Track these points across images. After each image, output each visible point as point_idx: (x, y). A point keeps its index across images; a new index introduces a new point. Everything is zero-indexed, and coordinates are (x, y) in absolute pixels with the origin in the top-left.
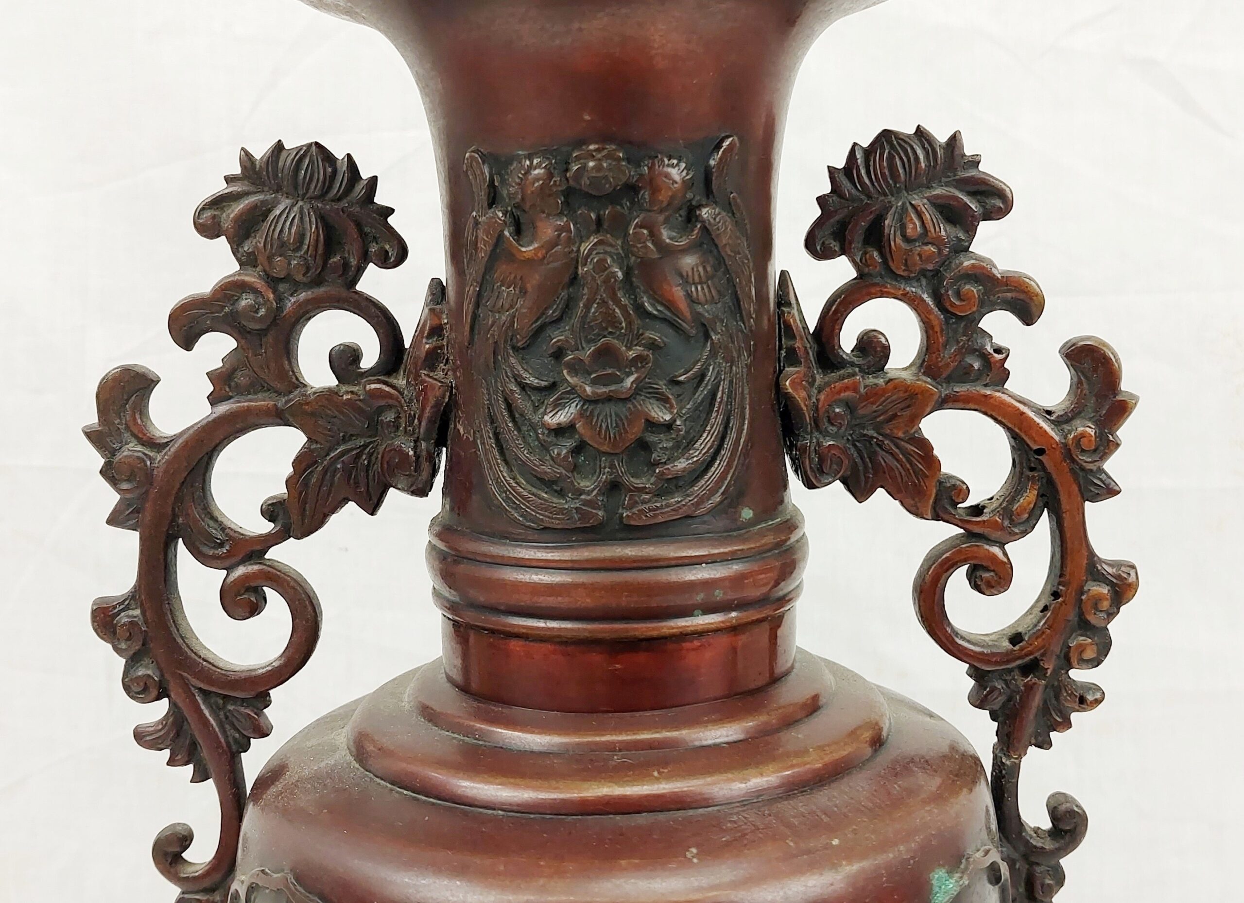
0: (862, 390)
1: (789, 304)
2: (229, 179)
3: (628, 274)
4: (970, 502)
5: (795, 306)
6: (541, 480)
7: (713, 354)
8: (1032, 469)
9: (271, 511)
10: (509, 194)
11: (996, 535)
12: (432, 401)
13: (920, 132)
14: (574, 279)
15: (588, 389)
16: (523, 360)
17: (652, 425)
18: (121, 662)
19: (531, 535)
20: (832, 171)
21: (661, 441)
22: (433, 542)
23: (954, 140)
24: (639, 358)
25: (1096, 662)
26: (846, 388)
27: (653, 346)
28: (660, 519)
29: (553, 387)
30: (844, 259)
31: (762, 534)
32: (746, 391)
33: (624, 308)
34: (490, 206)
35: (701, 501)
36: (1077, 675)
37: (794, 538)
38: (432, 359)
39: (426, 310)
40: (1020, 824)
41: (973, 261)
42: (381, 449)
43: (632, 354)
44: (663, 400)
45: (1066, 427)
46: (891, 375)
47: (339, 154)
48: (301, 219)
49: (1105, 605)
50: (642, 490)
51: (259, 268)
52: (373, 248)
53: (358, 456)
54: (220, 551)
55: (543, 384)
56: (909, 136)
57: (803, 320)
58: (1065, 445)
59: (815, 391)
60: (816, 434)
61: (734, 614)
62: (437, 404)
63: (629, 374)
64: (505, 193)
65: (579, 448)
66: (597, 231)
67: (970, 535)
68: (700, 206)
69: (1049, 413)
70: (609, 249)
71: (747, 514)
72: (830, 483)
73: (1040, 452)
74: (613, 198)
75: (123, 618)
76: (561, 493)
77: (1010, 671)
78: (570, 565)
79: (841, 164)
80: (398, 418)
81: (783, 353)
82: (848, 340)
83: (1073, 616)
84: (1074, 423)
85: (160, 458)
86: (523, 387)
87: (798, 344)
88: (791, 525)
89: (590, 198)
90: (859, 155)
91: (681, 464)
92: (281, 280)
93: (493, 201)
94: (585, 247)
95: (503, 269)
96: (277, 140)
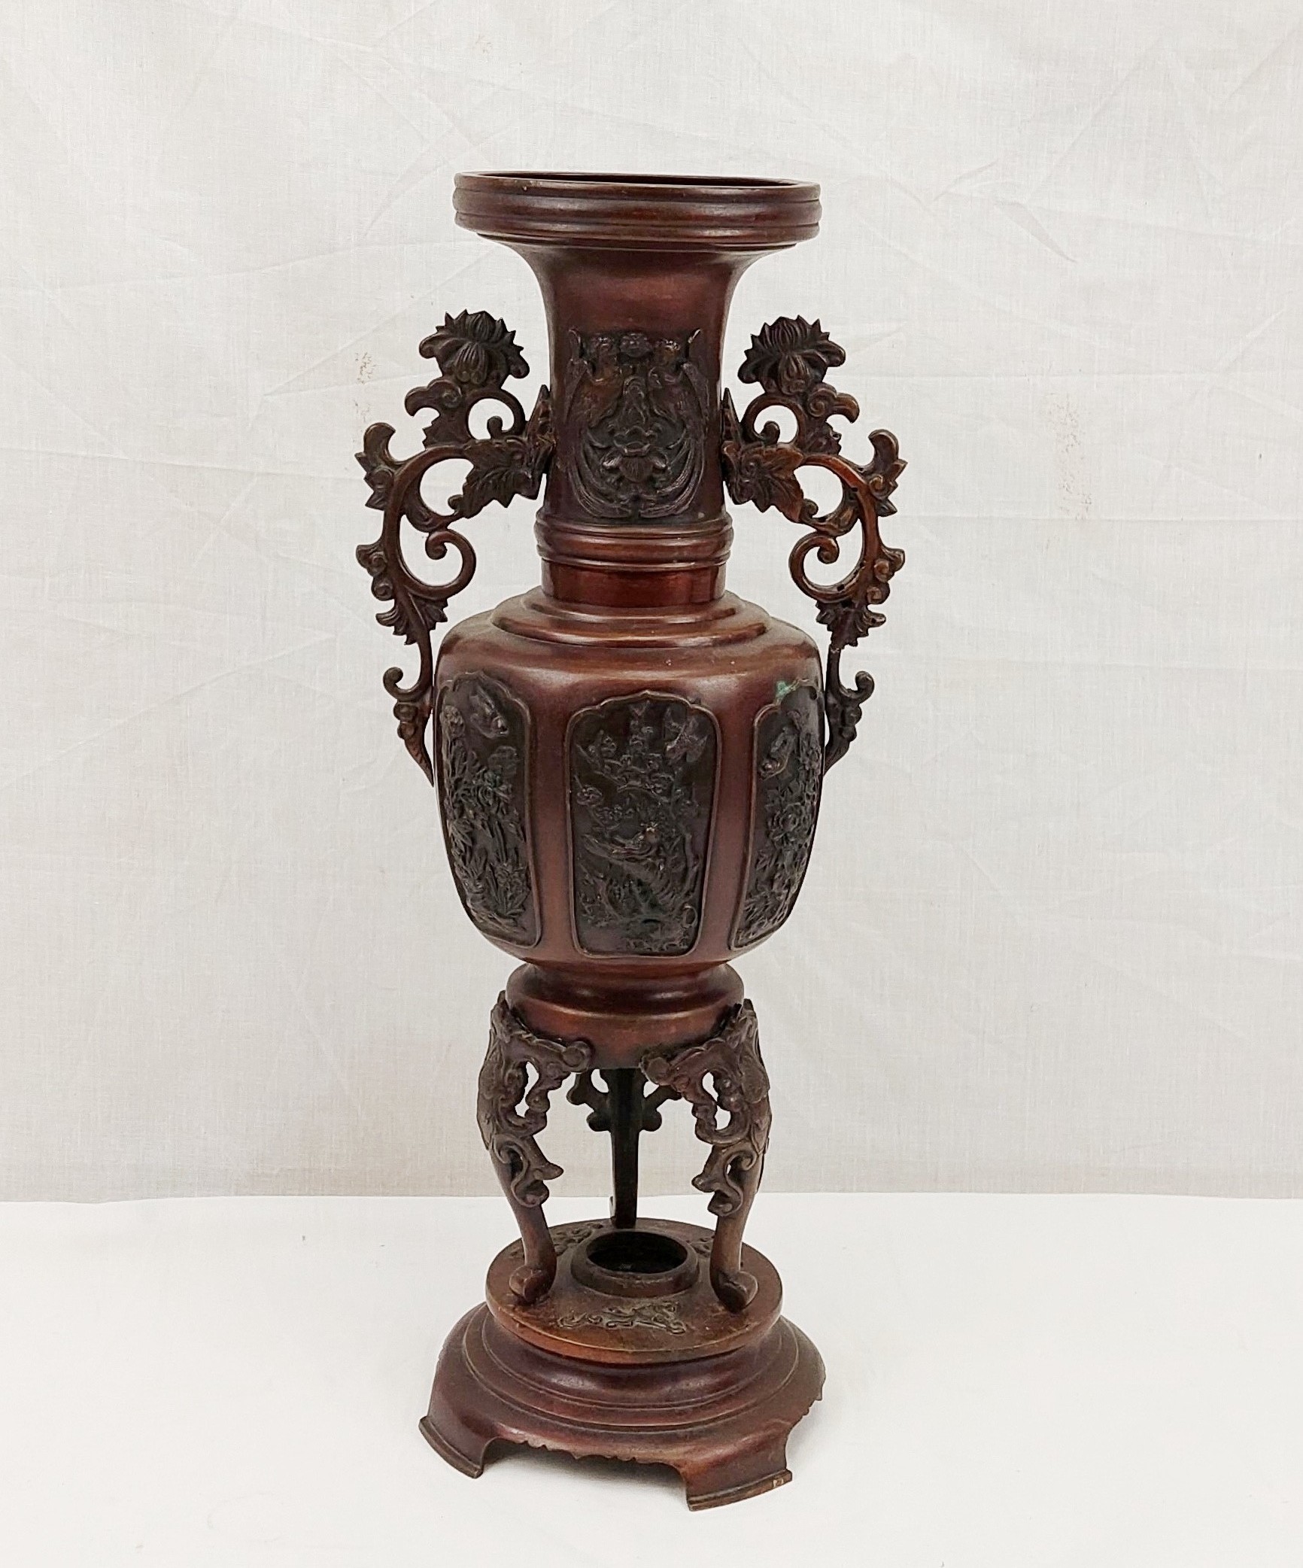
0: (764, 454)
1: (728, 407)
2: (439, 328)
3: (647, 395)
4: (818, 515)
5: (731, 408)
6: (602, 494)
7: (687, 436)
8: (851, 498)
9: (454, 502)
10: (590, 354)
11: (831, 532)
12: (542, 451)
13: (799, 320)
14: (621, 396)
15: (626, 451)
16: (593, 434)
17: (656, 469)
18: (371, 579)
19: (596, 520)
20: (753, 337)
21: (660, 478)
22: (539, 521)
23: (817, 323)
24: (651, 436)
25: (881, 601)
26: (756, 453)
27: (658, 430)
28: (659, 515)
29: (608, 448)
30: (758, 384)
31: (709, 525)
32: (703, 455)
33: (644, 412)
34: (581, 357)
35: (679, 508)
36: (873, 608)
37: (726, 528)
38: (543, 429)
39: (540, 402)
40: (840, 686)
41: (824, 389)
42: (513, 473)
43: (647, 434)
44: (662, 457)
45: (869, 477)
46: (781, 446)
47: (496, 318)
48: (477, 352)
49: (886, 571)
50: (650, 501)
51: (453, 376)
52: (513, 368)
53: (501, 476)
54: (427, 523)
55: (604, 446)
56: (792, 321)
57: (735, 415)
58: (868, 486)
59: (739, 453)
60: (739, 476)
61: (693, 564)
62: (546, 452)
63: (646, 444)
64: (588, 351)
65: (620, 480)
66: (633, 374)
67: (819, 532)
68: (683, 363)
69: (861, 469)
70: (639, 383)
71: (701, 515)
72: (745, 502)
73: (855, 490)
74: (641, 359)
75: (374, 556)
76: (611, 501)
77: (836, 604)
78: (615, 535)
79: (758, 334)
80: (523, 458)
81: (724, 433)
82: (759, 427)
83: (870, 578)
84: (873, 475)
85: (398, 473)
86: (593, 447)
87: (732, 428)
88: (726, 521)
89: (630, 359)
90: (767, 329)
91: (670, 489)
92: (466, 383)
93: (582, 354)
94: (628, 381)
95: (586, 389)
96: (463, 310)
